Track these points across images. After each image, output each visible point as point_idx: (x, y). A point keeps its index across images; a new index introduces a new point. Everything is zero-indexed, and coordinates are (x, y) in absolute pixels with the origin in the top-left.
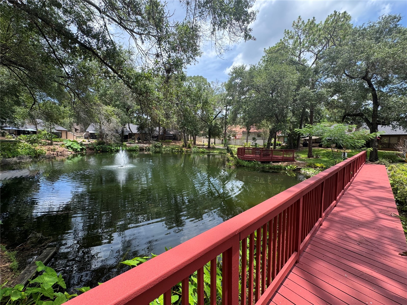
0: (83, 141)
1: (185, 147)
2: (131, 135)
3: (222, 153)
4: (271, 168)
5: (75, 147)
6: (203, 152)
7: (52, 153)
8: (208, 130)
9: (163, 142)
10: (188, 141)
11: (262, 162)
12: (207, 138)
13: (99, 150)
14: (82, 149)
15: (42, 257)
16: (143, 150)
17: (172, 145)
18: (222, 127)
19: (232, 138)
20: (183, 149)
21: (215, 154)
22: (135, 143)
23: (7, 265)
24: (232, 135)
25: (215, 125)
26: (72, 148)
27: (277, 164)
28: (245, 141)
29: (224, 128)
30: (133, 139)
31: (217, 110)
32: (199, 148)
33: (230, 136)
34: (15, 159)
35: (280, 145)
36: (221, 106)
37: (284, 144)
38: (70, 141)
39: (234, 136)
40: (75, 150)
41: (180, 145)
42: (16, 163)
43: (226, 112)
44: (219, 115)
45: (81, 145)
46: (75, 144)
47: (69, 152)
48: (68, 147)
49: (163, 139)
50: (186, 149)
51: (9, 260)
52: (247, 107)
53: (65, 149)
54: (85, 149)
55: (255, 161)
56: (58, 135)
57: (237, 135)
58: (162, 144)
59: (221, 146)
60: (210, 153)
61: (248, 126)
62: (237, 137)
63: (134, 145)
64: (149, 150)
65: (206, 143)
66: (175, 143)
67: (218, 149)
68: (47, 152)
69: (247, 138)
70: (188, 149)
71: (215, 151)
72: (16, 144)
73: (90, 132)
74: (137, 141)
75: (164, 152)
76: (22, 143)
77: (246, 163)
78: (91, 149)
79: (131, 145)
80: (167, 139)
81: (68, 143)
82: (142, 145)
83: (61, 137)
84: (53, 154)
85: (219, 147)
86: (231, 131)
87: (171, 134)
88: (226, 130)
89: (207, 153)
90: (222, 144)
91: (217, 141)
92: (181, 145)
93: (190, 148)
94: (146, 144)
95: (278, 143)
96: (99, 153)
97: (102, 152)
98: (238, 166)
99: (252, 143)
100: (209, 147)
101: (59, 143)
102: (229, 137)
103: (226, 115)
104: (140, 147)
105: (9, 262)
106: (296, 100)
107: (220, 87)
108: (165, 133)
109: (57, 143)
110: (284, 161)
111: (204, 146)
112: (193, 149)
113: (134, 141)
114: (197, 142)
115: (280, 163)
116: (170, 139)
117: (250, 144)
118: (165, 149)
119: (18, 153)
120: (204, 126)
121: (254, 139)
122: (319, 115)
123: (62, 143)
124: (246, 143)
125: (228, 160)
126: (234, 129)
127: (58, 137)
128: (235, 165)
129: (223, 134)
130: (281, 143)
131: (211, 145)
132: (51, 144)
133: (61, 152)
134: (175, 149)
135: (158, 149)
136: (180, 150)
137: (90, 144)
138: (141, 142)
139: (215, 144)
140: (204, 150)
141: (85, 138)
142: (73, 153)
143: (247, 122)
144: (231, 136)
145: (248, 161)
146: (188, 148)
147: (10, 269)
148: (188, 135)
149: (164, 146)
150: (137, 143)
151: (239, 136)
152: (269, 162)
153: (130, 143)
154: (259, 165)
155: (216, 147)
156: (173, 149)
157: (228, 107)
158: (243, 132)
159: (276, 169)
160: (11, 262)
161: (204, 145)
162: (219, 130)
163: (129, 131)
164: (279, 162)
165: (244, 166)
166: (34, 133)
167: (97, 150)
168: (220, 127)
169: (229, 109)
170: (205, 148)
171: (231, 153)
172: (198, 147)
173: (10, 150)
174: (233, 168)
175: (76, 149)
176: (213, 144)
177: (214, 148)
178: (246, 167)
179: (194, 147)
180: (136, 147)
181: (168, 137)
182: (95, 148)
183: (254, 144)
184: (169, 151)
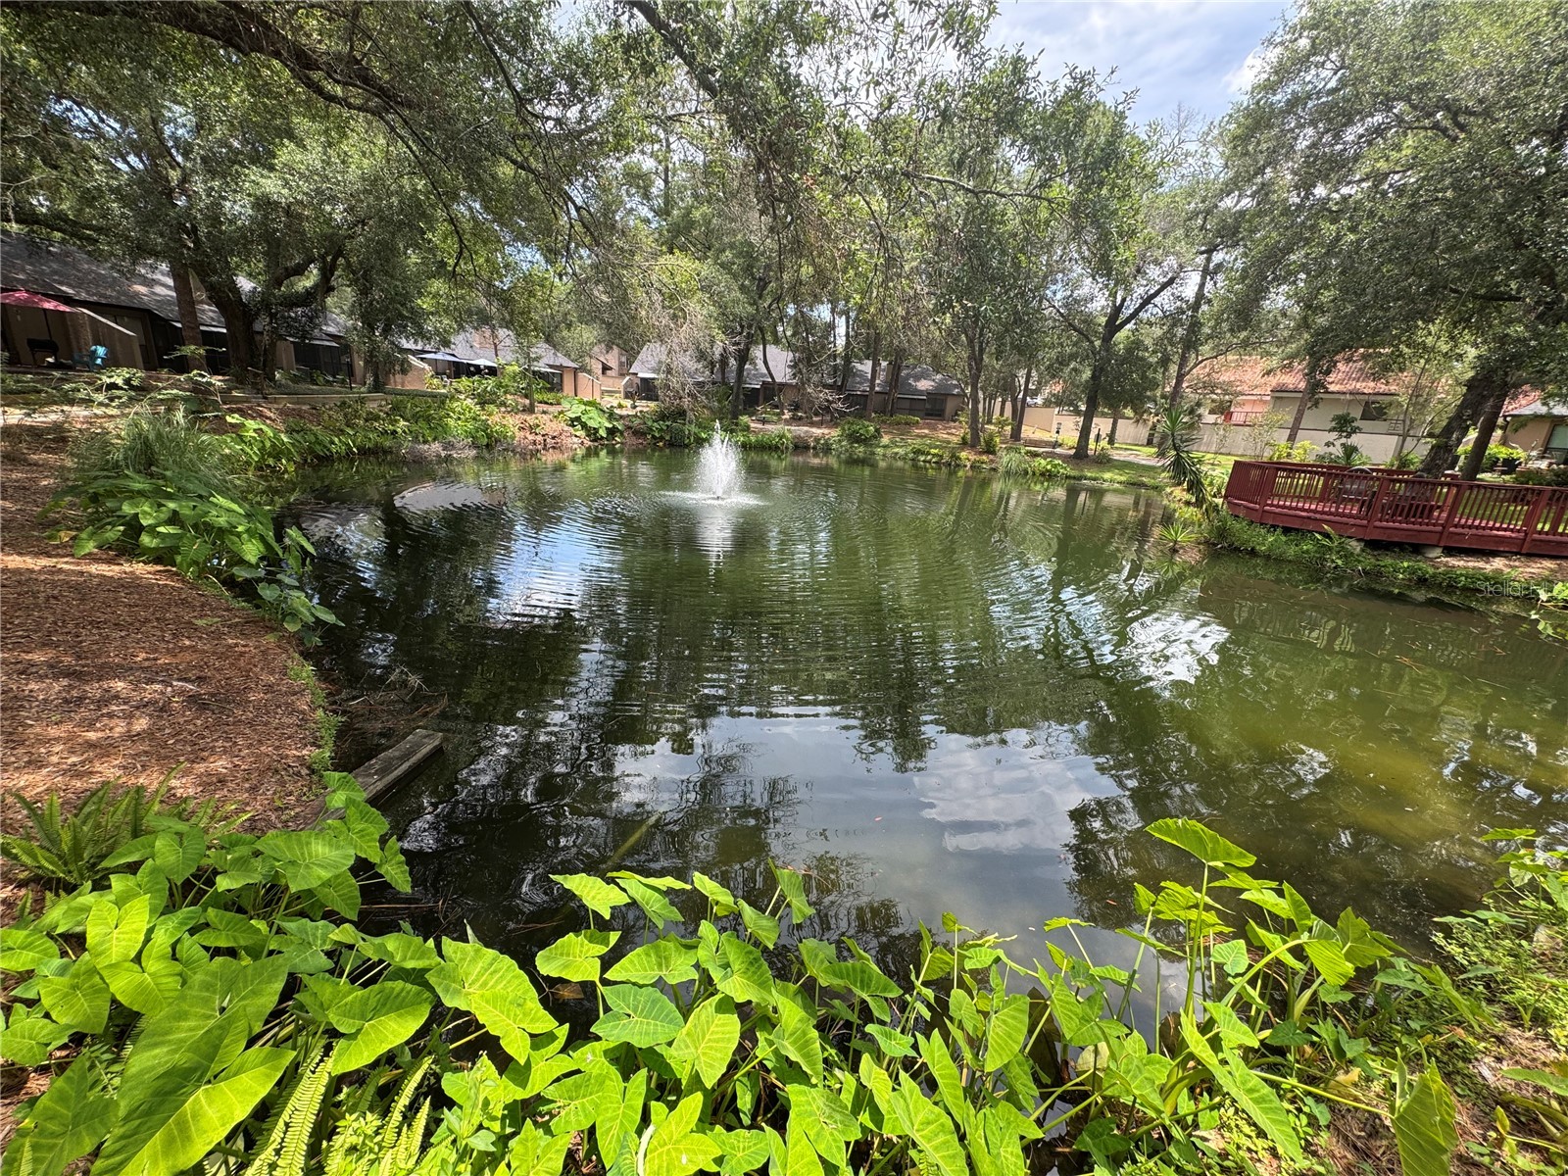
0: (620, 406)
1: (973, 446)
2: (770, 392)
3: (1143, 485)
4: (1423, 582)
5: (592, 424)
6: (1048, 476)
7: (531, 437)
8: (1087, 374)
9: (884, 422)
10: (989, 422)
11: (1374, 545)
12: (1077, 412)
13: (661, 438)
14: (612, 432)
15: (397, 754)
16: (807, 448)
17: (918, 436)
18: (1165, 362)
19: (1210, 419)
20: (963, 455)
21: (1105, 485)
22: (780, 419)
23: (305, 752)
24: (1210, 405)
25: (1129, 350)
26: (584, 426)
27: (1473, 563)
28: (1280, 438)
29: (1173, 369)
30: (777, 407)
31: (1154, 272)
32: (1036, 455)
33: (1201, 411)
34: (436, 447)
35: (1510, 465)
36: (1181, 248)
37: (1543, 465)
38: (581, 402)
39: (1224, 410)
40: (592, 433)
41: (951, 438)
42: (440, 460)
43: (1202, 286)
44: (1157, 300)
45: (611, 416)
46: (594, 413)
47: (576, 440)
48: (574, 422)
49: (884, 412)
50: (972, 457)
51: (316, 738)
52: (1353, 229)
53: (566, 428)
54: (622, 433)
55: (1327, 535)
56: (552, 382)
57: (1241, 405)
58: (877, 430)
59: (1145, 456)
60: (1079, 478)
61: (1320, 354)
62: (1237, 418)
63: (774, 429)
64: (827, 449)
65: (1070, 436)
66: (934, 429)
67: (1126, 466)
68: (519, 435)
69: (1298, 420)
70: (984, 457)
71: (1107, 476)
72: (443, 403)
73: (641, 375)
74: (787, 415)
75: (882, 464)
76: (458, 400)
77: (1268, 541)
78: (637, 433)
79: (768, 427)
80: (901, 410)
81: (574, 408)
82: (802, 430)
83: (561, 389)
84: (535, 443)
85: (1131, 459)
86: (1211, 386)
87: (921, 393)
88: (1180, 378)
89: (1068, 477)
90: (1149, 444)
91: (1127, 429)
92: (955, 439)
93: (993, 453)
94: (819, 425)
95: (1503, 453)
96: (661, 449)
97: (671, 445)
98: (1221, 547)
99: (1328, 444)
100: (1080, 454)
101: (551, 409)
102: (1192, 412)
103: (1200, 296)
104: (795, 437)
105: (313, 744)
107: (1192, 147)
108: (896, 386)
109: (545, 407)
110: (1532, 555)
111: (1058, 450)
112: (1006, 459)
113: (778, 414)
114: (1027, 432)
115: (1498, 563)
116: (912, 411)
117: (1314, 445)
118: (889, 452)
119: (445, 429)
120: (1073, 357)
121: (1342, 426)
123: (559, 408)
124: (1282, 443)
125: (1168, 519)
126: (1227, 376)
127: (551, 390)
128: (1207, 542)
129: (1163, 396)
130: (1519, 453)
131: (1092, 445)
132: (530, 410)
133: (554, 438)
134: (928, 454)
135: (862, 449)
136: (946, 458)
137: (636, 416)
138: (800, 418)
139: (1111, 441)
140: (1055, 466)
141: (628, 395)
142: (588, 443)
143: (1322, 332)
144: (1203, 411)
145: (1286, 531)
146: (981, 453)
147: (309, 768)
148: (993, 397)
149: (885, 440)
150: (787, 423)
151: (1248, 408)
152: (1417, 549)
153: (764, 422)
154: (1348, 556)
155: (1117, 455)
156: (918, 452)
157: (1218, 257)
158: (1280, 390)
159: (1465, 589)
160: (319, 747)
161: (1056, 445)
162: (1144, 377)
163: (763, 375)
164: (1495, 554)
165: (1253, 553)
166: (492, 371)
167: (653, 437)
168: (1153, 360)
169: (1219, 266)
170: (1060, 456)
171: (1195, 486)
172: (1027, 453)
173: (428, 419)
174: (1191, 556)
175: (596, 430)
176: (1104, 443)
177: (1103, 461)
178: (1268, 557)
179: (1008, 449)
180: (781, 437)
181: (907, 405)
182: (650, 429)
183: (1337, 451)
184: (904, 458)
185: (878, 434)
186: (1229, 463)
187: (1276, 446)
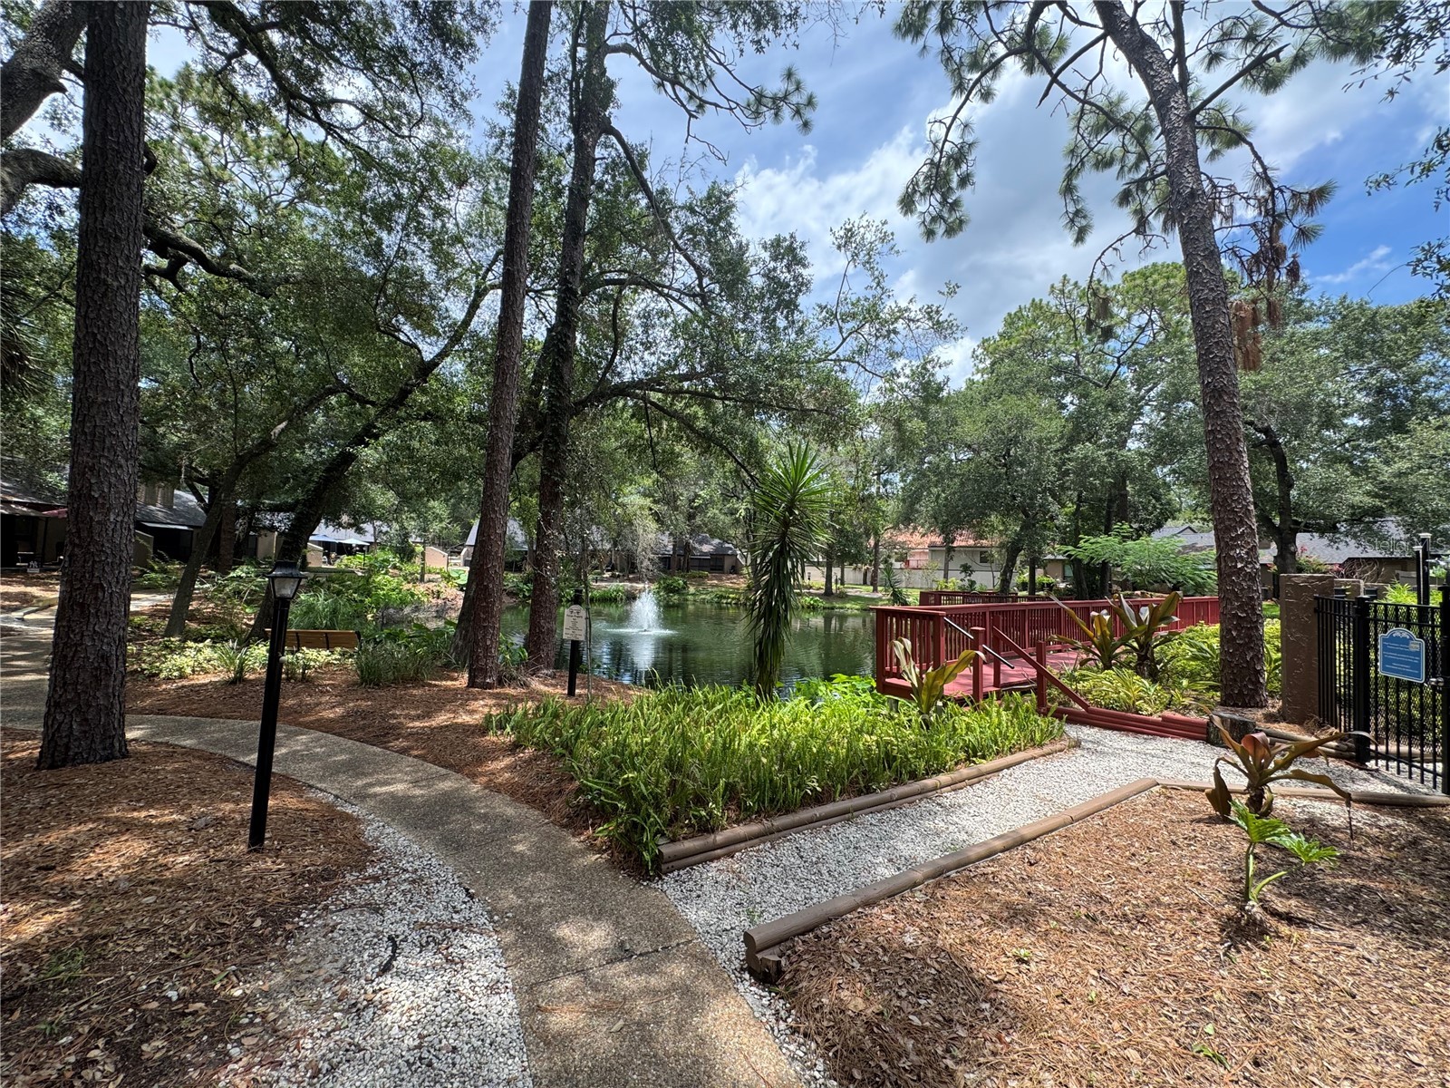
3: (870, 610)
6: (812, 608)
9: (686, 576)
12: (822, 565)
13: (530, 597)
17: (714, 585)
19: (897, 565)
24: (895, 557)
28: (940, 576)
33: (891, 561)
35: (1049, 586)
37: (1063, 585)
39: (903, 558)
48: (461, 588)
49: (685, 569)
57: (913, 555)
58: (683, 583)
59: (866, 591)
60: (830, 609)
61: (947, 533)
62: (913, 564)
63: (608, 586)
65: (821, 581)
66: (721, 580)
67: (857, 599)
69: (946, 565)
71: (848, 605)
74: (607, 575)
79: (600, 584)
80: (694, 567)
85: (858, 594)
86: (893, 545)
87: (705, 554)
88: (876, 540)
89: (823, 608)
90: (865, 583)
91: (850, 575)
95: (1044, 580)
99: (961, 580)
100: (828, 593)
101: (433, 577)
102: (886, 562)
106: (1067, 473)
108: (689, 550)
111: (812, 591)
113: (600, 574)
116: (702, 568)
117: (956, 581)
118: (698, 598)
121: (966, 569)
122: (1158, 499)
124: (941, 579)
126: (901, 538)
129: (869, 553)
130: (1052, 580)
131: (834, 587)
132: (421, 579)
134: (727, 598)
138: (619, 576)
139: (842, 583)
140: (815, 601)
143: (944, 522)
144: (893, 561)
149: (692, 590)
151: (917, 558)
155: (851, 592)
156: (721, 597)
157: (884, 477)
158: (932, 546)
161: (809, 587)
166: (361, 549)
167: (524, 596)
170: (816, 595)
176: (840, 585)
177: (843, 597)
180: (618, 591)
181: (696, 563)
182: (521, 590)
183: (966, 583)
184: (711, 602)
185: (685, 587)
186: (917, 593)
187: (938, 582)
